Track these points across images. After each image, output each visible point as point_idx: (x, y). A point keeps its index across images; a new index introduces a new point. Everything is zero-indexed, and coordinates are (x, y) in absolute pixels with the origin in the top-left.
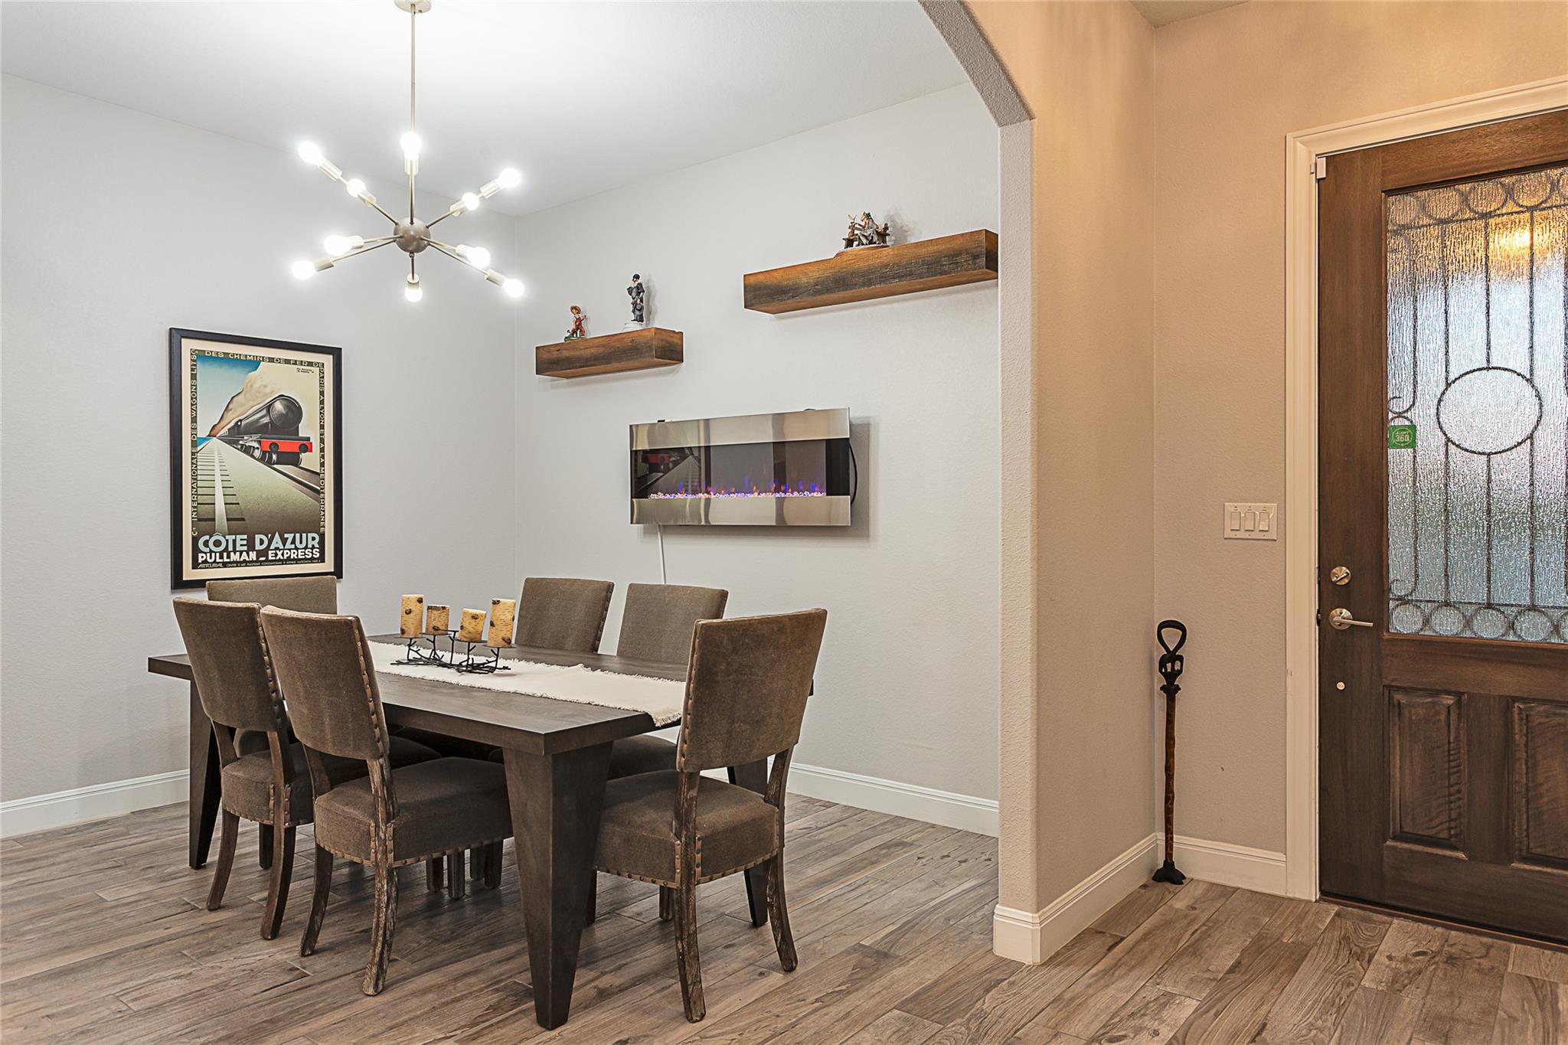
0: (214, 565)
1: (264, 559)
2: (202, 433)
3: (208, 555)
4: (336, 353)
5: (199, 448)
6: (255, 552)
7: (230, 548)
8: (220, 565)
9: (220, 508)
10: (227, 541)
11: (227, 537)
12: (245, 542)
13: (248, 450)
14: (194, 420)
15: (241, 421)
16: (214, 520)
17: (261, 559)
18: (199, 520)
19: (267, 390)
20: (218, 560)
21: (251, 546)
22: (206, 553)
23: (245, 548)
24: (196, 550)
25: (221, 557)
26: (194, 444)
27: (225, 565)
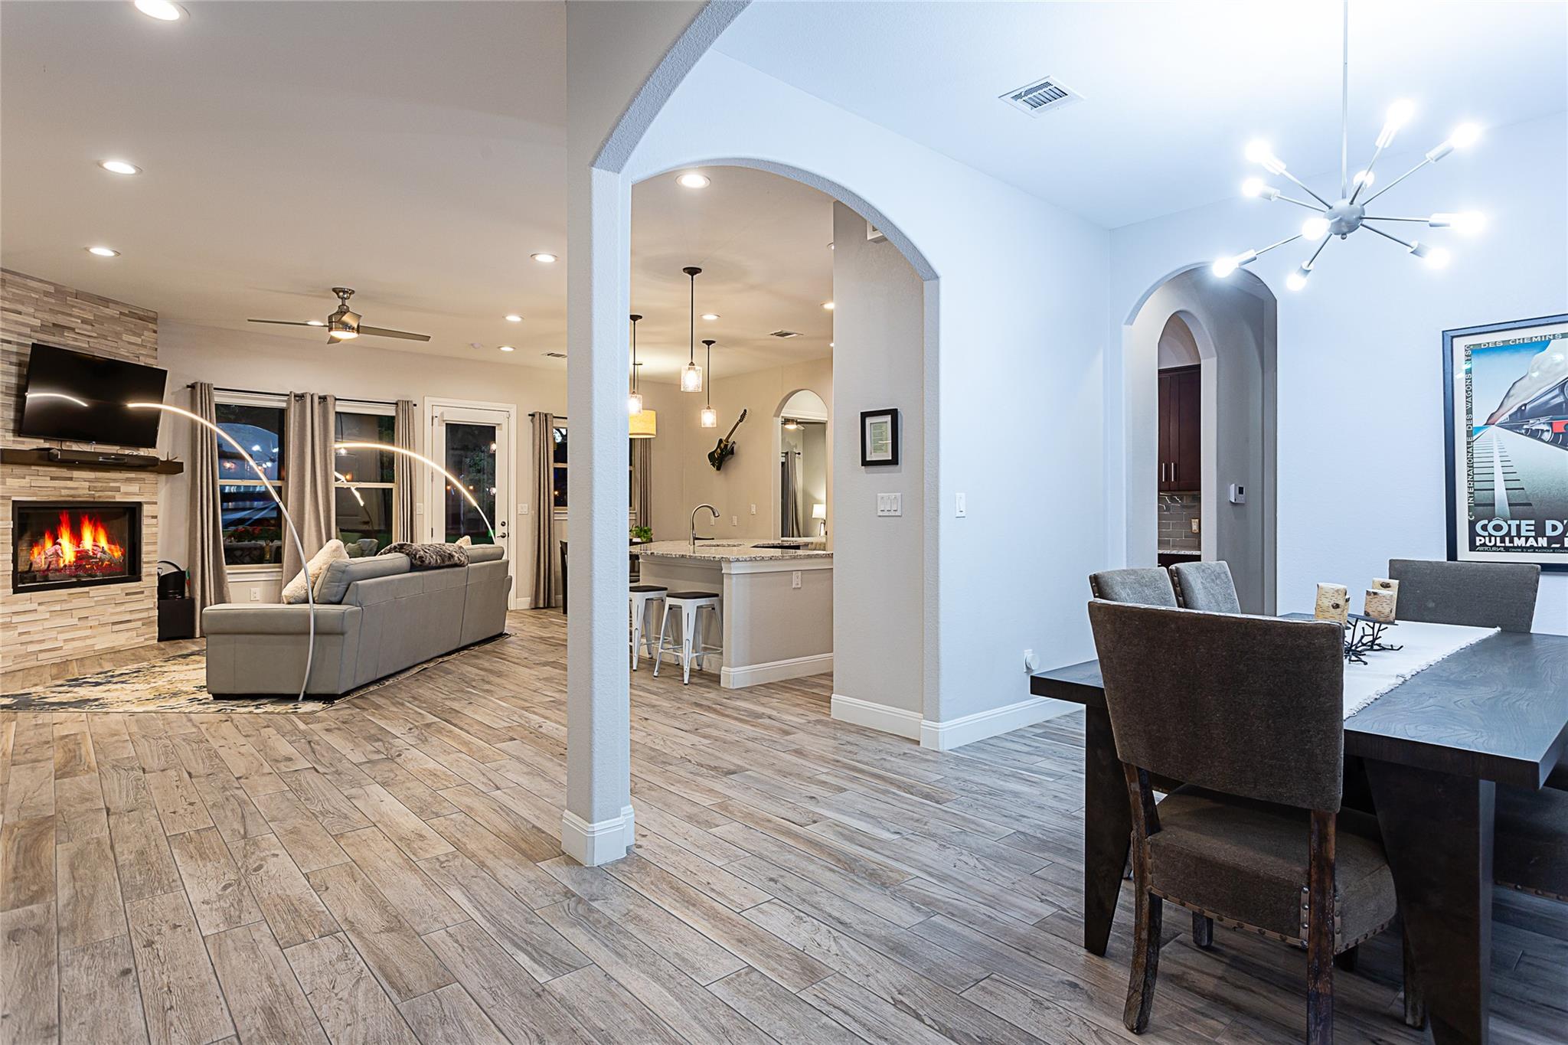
0: (1494, 549)
1: (1558, 546)
2: (1479, 421)
3: (1487, 539)
5: (1475, 437)
6: (1545, 539)
7: (1514, 533)
8: (1502, 549)
9: (1500, 494)
10: (1509, 526)
11: (1509, 522)
12: (1532, 528)
13: (1535, 434)
14: (1469, 411)
15: (1525, 405)
16: (1494, 505)
17: (1553, 546)
18: (1476, 505)
19: (1560, 368)
20: (1498, 544)
21: (1540, 531)
22: (1484, 537)
23: (1533, 534)
24: (1473, 535)
25: (1503, 541)
26: (1470, 434)
27: (1507, 549)
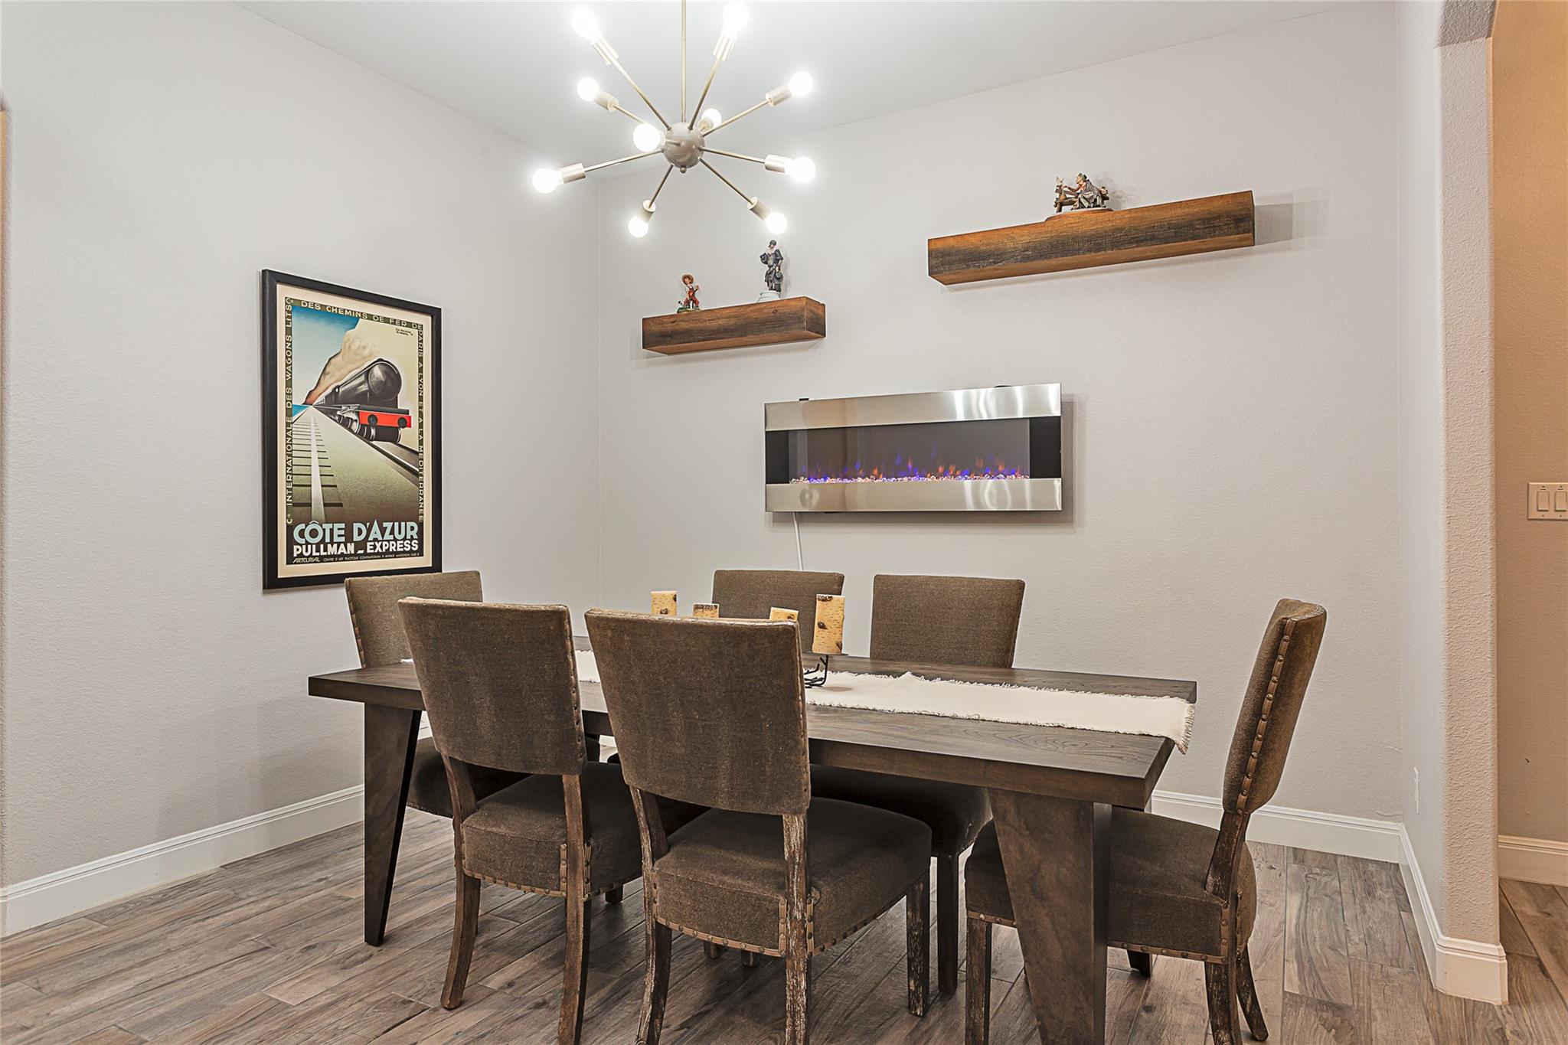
0: (310, 559)
1: (362, 552)
2: (298, 399)
3: (304, 547)
4: (435, 313)
5: (294, 418)
6: (353, 544)
7: (328, 540)
8: (317, 559)
9: (317, 491)
10: (324, 530)
11: (324, 526)
12: (343, 532)
13: (345, 423)
14: (289, 384)
15: (338, 387)
16: (310, 505)
17: (360, 552)
18: (295, 505)
19: (366, 352)
20: (314, 554)
21: (349, 537)
22: (301, 545)
23: (343, 539)
24: (291, 542)
25: (318, 550)
26: (289, 413)
27: (322, 559)
